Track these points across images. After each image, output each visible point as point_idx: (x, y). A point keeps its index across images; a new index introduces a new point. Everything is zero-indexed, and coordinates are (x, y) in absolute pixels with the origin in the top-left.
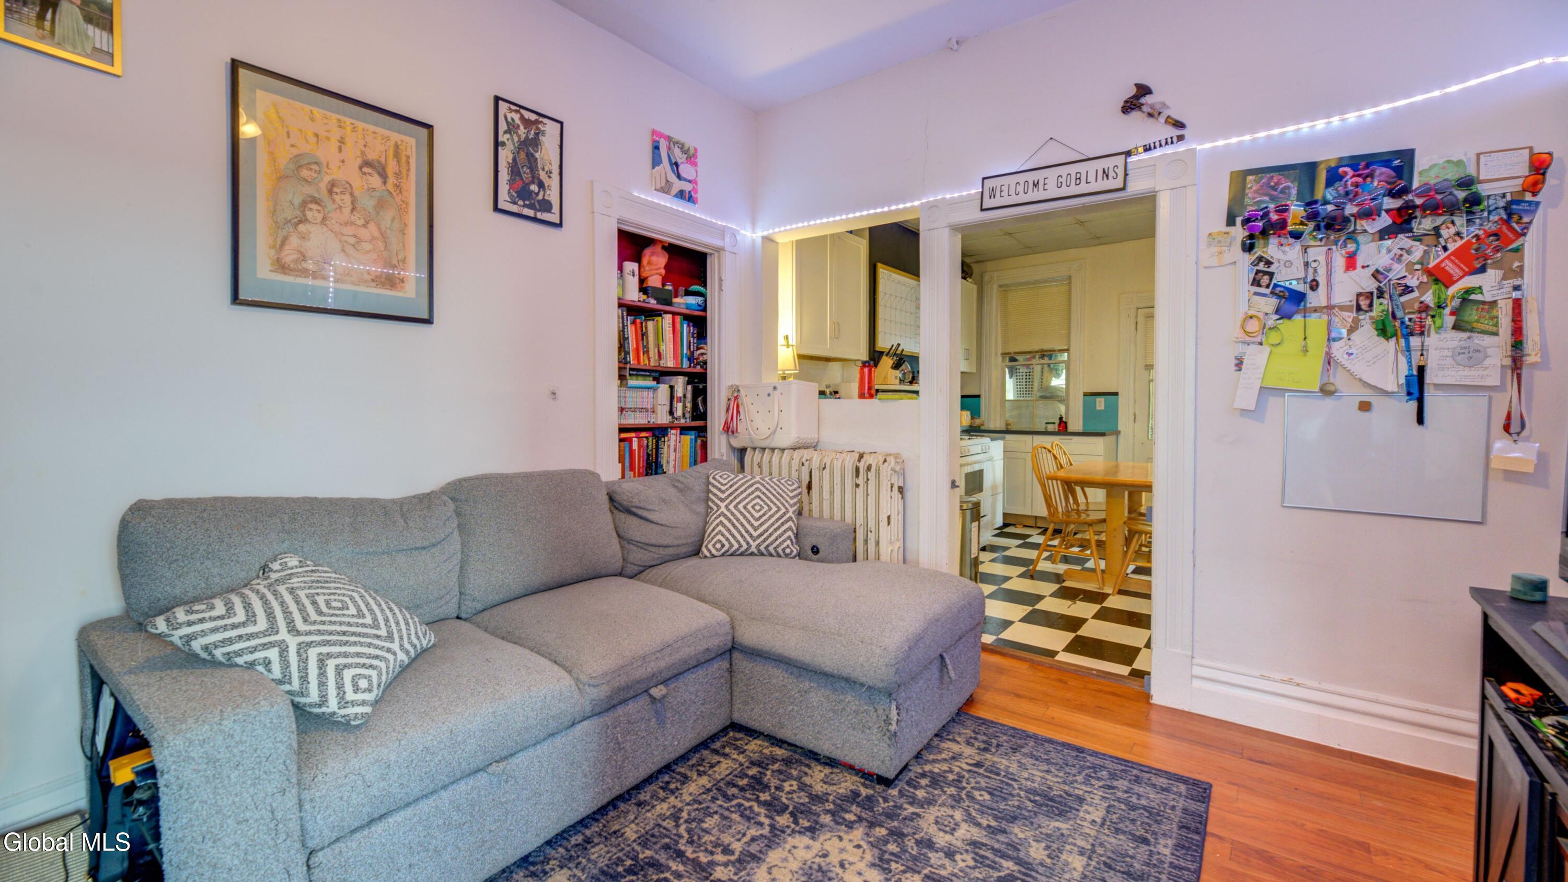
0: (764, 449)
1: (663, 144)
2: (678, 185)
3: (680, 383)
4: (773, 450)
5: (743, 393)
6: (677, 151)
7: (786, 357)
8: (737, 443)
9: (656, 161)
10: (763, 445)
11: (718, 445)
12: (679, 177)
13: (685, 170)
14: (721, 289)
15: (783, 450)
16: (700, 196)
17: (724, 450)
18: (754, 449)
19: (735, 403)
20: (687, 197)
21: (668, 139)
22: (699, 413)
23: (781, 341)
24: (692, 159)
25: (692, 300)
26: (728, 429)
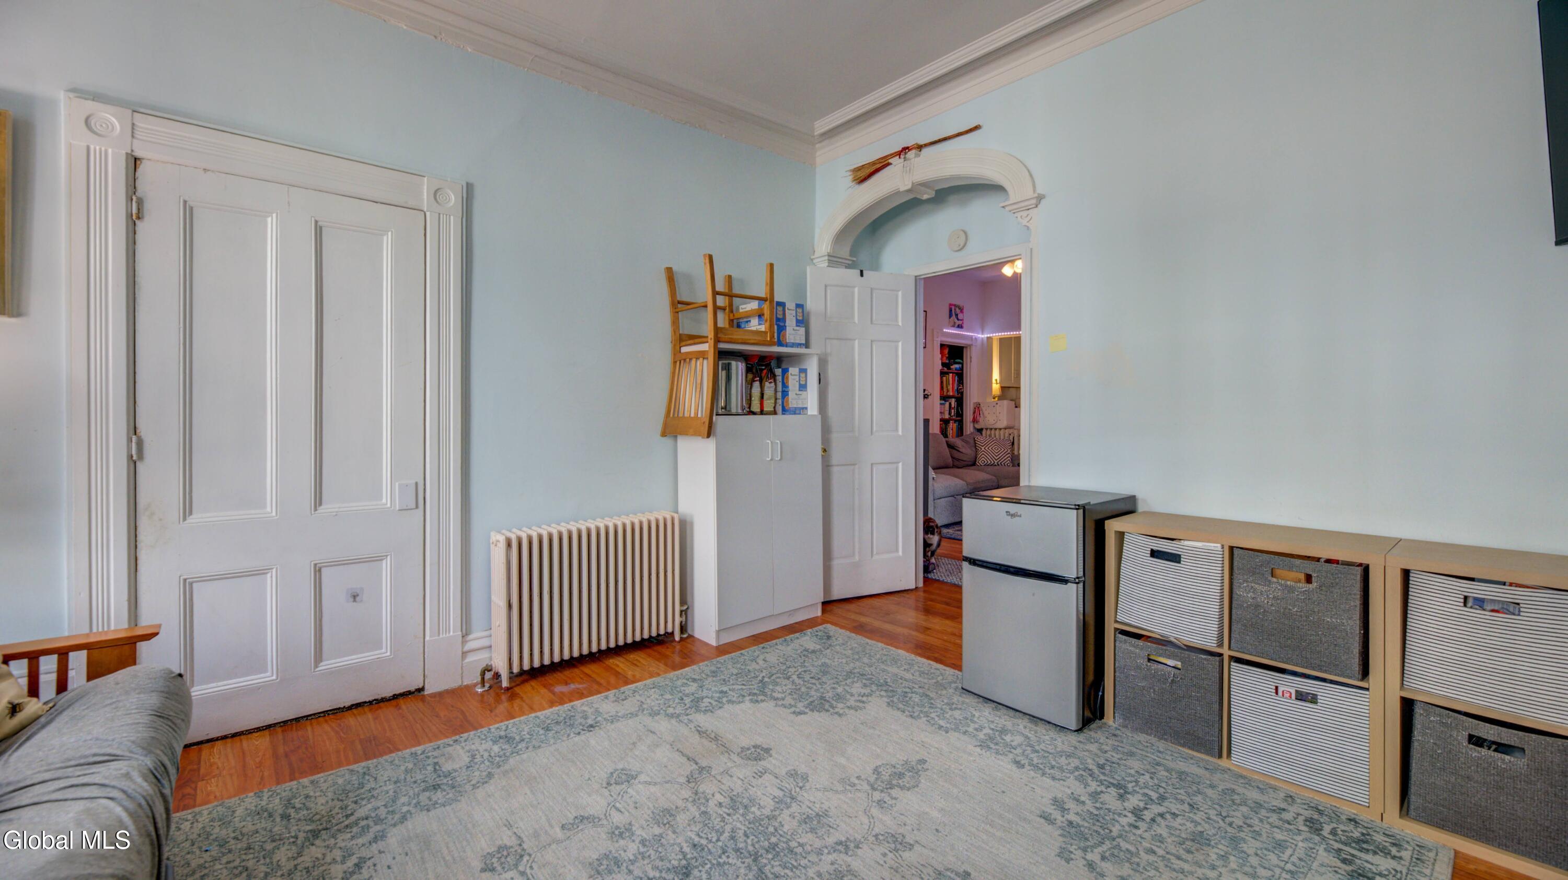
0: (991, 429)
1: (953, 308)
2: (958, 323)
3: (953, 401)
4: (996, 429)
5: (982, 405)
6: (957, 309)
7: (996, 387)
8: (978, 426)
9: (950, 316)
10: (991, 427)
11: (969, 428)
12: (958, 319)
13: (960, 316)
14: (971, 361)
15: (1000, 429)
16: (964, 325)
17: (972, 429)
18: (987, 429)
19: (977, 408)
20: (960, 327)
21: (955, 305)
22: (960, 414)
23: (994, 381)
24: (962, 311)
25: (957, 366)
26: (975, 421)
